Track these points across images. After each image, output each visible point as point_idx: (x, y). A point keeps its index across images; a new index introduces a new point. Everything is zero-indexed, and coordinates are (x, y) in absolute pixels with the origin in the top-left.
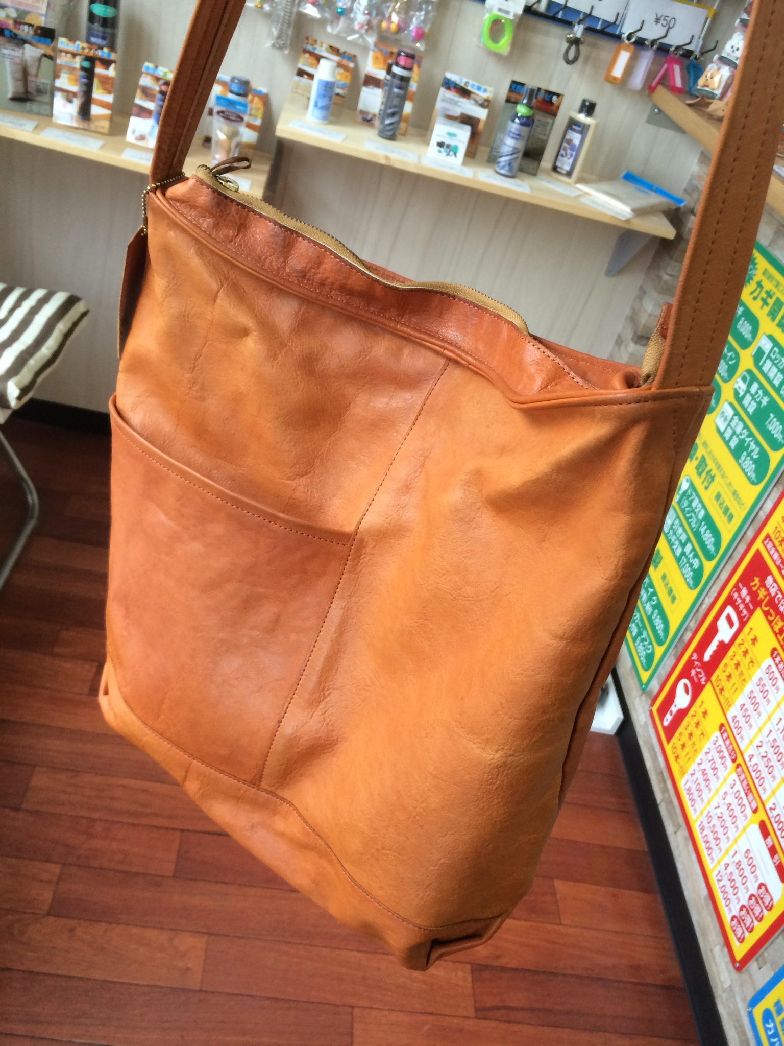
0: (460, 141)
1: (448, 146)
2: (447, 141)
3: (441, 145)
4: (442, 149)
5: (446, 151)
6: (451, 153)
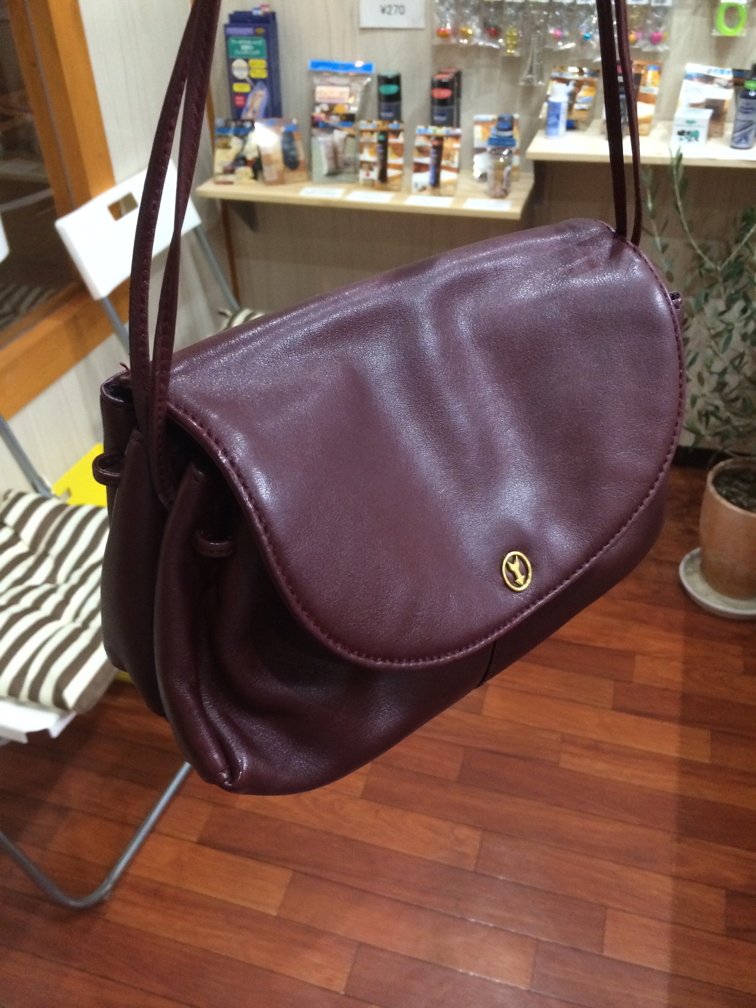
0: (700, 126)
1: (689, 133)
2: (687, 128)
3: (681, 133)
4: (683, 137)
5: (687, 138)
6: (693, 138)
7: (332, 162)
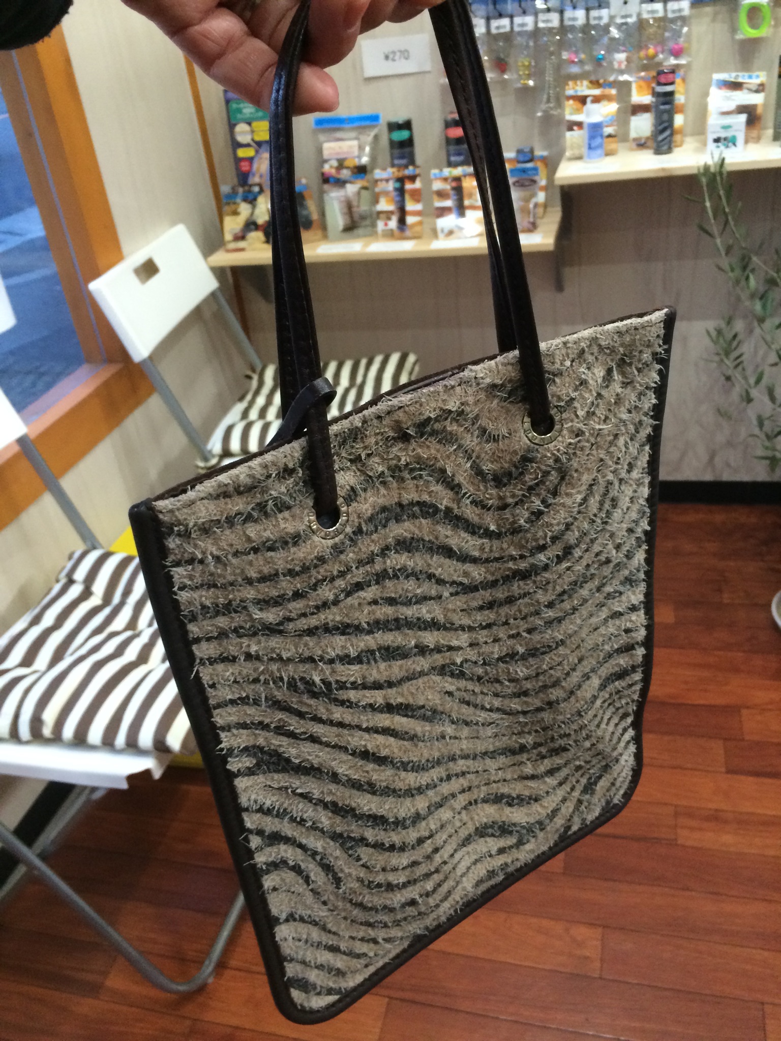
0: (736, 131)
1: (725, 139)
2: (723, 135)
3: (717, 140)
4: (720, 144)
5: (724, 145)
6: (730, 144)
7: (347, 217)
